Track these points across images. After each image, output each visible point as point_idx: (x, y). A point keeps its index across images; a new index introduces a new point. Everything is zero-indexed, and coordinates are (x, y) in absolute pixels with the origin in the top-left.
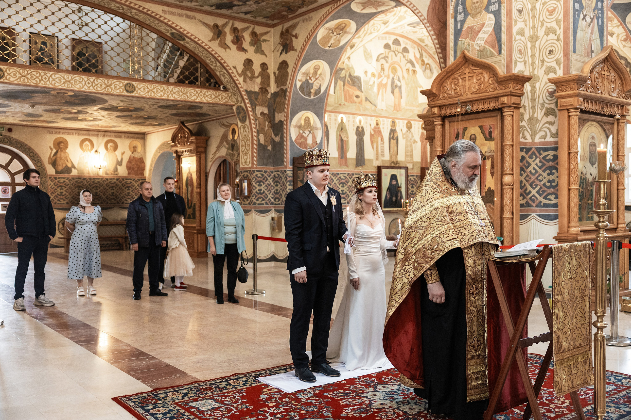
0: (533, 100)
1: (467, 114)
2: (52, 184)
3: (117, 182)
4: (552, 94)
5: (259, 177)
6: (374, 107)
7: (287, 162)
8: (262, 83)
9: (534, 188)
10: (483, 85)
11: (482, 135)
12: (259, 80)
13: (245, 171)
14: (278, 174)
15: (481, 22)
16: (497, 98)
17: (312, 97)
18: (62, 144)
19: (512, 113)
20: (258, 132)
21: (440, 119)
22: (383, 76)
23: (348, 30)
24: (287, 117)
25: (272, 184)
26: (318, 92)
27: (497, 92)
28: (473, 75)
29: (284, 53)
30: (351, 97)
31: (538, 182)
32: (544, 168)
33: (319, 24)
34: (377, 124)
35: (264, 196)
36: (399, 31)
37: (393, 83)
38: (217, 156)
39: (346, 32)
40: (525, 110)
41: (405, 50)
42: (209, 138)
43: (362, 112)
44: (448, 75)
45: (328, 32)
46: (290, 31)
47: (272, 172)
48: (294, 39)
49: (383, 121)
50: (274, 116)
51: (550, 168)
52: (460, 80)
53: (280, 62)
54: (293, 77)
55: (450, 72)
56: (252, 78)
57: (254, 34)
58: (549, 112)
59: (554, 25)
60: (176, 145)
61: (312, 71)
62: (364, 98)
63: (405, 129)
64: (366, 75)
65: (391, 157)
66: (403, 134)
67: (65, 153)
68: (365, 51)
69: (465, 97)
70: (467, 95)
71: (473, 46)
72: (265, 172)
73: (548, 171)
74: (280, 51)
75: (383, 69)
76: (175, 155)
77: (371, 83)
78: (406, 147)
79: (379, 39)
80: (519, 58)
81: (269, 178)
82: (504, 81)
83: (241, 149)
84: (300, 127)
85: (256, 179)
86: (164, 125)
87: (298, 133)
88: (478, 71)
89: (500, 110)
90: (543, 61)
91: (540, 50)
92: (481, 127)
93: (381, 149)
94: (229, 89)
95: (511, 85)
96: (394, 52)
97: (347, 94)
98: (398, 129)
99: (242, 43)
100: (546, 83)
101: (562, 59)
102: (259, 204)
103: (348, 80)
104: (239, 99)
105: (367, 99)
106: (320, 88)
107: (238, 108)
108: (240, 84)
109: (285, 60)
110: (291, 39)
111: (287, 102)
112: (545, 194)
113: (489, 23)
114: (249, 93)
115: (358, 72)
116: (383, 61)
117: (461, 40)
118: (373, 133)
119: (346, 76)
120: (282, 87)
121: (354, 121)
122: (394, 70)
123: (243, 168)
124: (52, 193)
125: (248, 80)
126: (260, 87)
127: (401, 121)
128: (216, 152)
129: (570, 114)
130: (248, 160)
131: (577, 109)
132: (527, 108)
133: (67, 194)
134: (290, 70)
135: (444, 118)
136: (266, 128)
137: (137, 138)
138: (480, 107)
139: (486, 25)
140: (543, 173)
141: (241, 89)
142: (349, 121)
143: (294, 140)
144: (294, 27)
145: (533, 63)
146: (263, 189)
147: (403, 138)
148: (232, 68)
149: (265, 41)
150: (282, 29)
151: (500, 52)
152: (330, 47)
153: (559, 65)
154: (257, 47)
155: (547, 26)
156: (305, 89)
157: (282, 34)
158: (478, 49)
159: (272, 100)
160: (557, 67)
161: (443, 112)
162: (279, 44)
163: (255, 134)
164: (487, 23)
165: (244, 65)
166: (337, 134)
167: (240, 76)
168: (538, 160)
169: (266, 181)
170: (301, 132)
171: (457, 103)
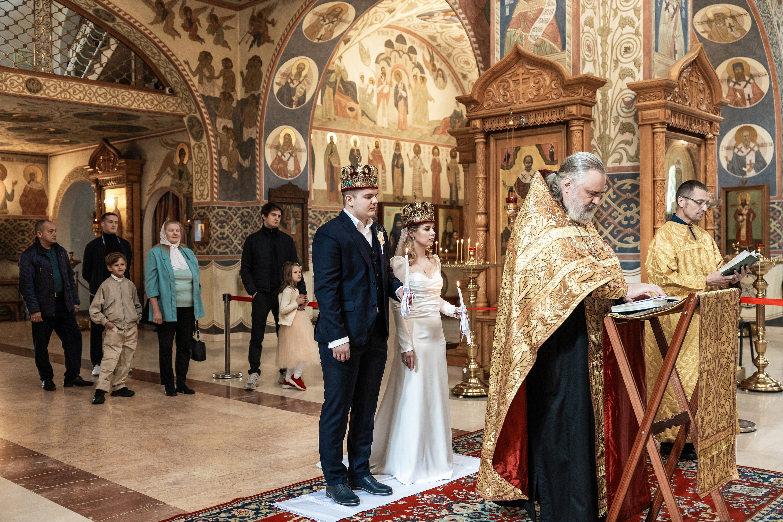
0: (604, 112)
1: (520, 128)
3: (6, 224)
4: (629, 104)
5: (221, 216)
6: (373, 124)
7: (260, 195)
8: (225, 86)
10: (542, 90)
11: (540, 156)
12: (220, 82)
13: (200, 208)
14: (248, 212)
15: (537, 7)
16: (562, 107)
17: (294, 107)
19: (581, 128)
20: (220, 154)
21: (482, 136)
22: (385, 83)
23: (344, 17)
24: (260, 133)
25: (239, 225)
26: (302, 100)
27: (562, 99)
28: (528, 76)
29: (255, 46)
30: (343, 109)
31: (611, 220)
32: (619, 201)
33: (307, 7)
34: (377, 147)
35: (229, 242)
36: (404, 25)
37: (396, 92)
38: (158, 186)
39: (341, 20)
40: (595, 125)
41: (412, 50)
42: (145, 161)
43: (357, 130)
44: (495, 76)
45: (318, 19)
46: (264, 16)
47: (239, 209)
48: (270, 26)
49: (385, 142)
50: (242, 132)
51: (628, 201)
52: (512, 84)
53: (251, 57)
54: (269, 79)
55: (497, 72)
56: (211, 78)
57: (213, 18)
58: (625, 128)
59: (631, 14)
60: (95, 172)
61: (294, 72)
62: (360, 112)
63: (412, 155)
64: (363, 81)
65: (394, 191)
66: (410, 161)
68: (361, 49)
69: (518, 106)
70: (521, 103)
71: (526, 39)
72: (230, 209)
73: (625, 206)
74: (250, 43)
75: (384, 74)
76: (94, 186)
77: (369, 91)
78: (414, 177)
79: (379, 34)
80: (588, 56)
81: (235, 218)
82: (573, 84)
83: (195, 177)
84: (277, 147)
85: (217, 219)
86: (78, 142)
87: (275, 156)
88: (536, 71)
89: (566, 124)
90: (617, 61)
91: (613, 47)
92: (539, 147)
93: (383, 180)
94: (179, 93)
95: (582, 91)
96: (398, 52)
97: (338, 106)
98: (403, 153)
99: (196, 30)
100: (621, 90)
101: (642, 59)
102: (221, 253)
103: (339, 87)
104: (193, 107)
105: (363, 113)
106: (304, 95)
107: (191, 120)
108: (194, 86)
109: (258, 55)
110: (266, 26)
111: (260, 113)
112: (621, 235)
113: (548, 8)
114: (206, 99)
115: (352, 77)
116: (384, 64)
117: (511, 31)
118: (371, 158)
119: (336, 80)
120: (253, 92)
121: (347, 142)
122: (398, 76)
123: (198, 203)
125: (205, 81)
126: (222, 91)
127: (407, 143)
128: (155, 181)
129: (655, 130)
130: (206, 192)
131: (663, 123)
132: (597, 123)
134: (264, 69)
135: (488, 134)
136: (231, 148)
137: (36, 162)
138: (539, 120)
139: (544, 11)
140: (617, 208)
141: (196, 94)
142: (340, 141)
143: (269, 164)
144: (270, 10)
145: (604, 64)
146: (227, 233)
147: (410, 166)
148: (183, 64)
149: (228, 28)
150: (253, 12)
151: (564, 48)
152: (319, 39)
153: (638, 67)
154: (218, 36)
155: (621, 16)
156: (285, 96)
157: (253, 20)
158: (534, 42)
159: (239, 110)
160: (635, 70)
161: (487, 126)
162: (248, 32)
163: (215, 156)
164: (545, 8)
165: (200, 59)
166: (325, 159)
167: (194, 75)
168: (611, 191)
169: (231, 221)
170: (280, 154)
171: (508, 114)
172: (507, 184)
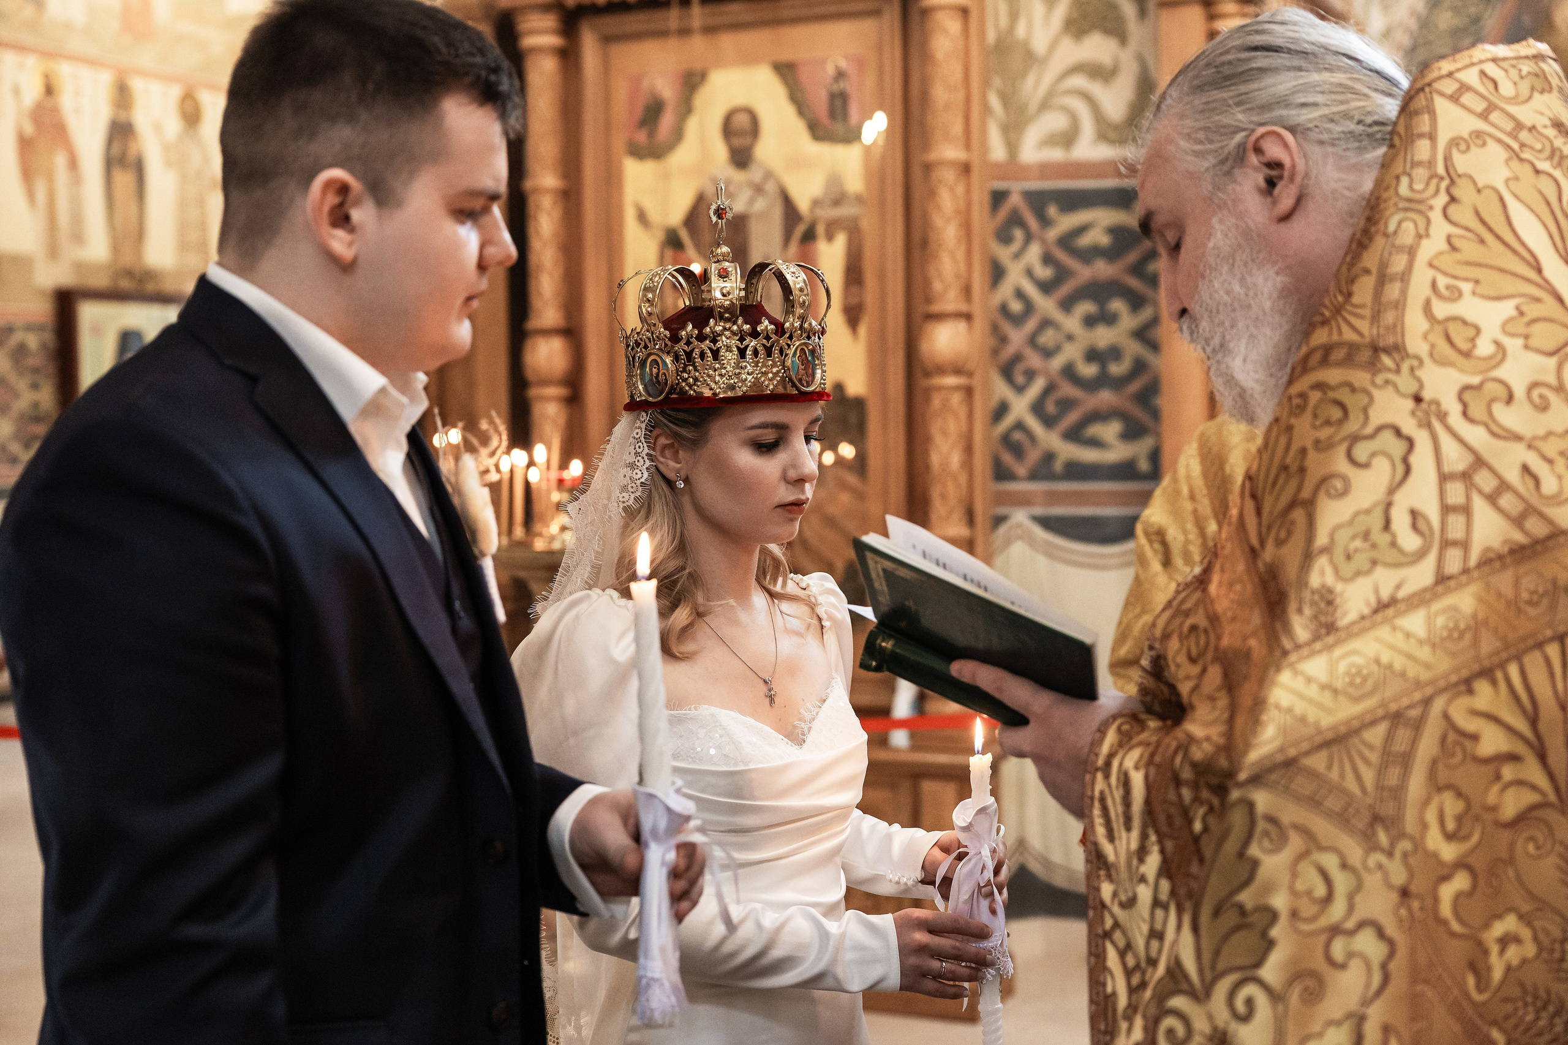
9: (1020, 389)
11: (790, 108)
21: (551, 22)
31: (1034, 360)
32: (1065, 290)
34: (49, 92)
49: (77, 77)
51: (1098, 291)
58: (1087, 17)
92: (786, 71)
93: (72, 212)
112: (1072, 417)
127: (156, 87)
129: (1219, 25)
135: (572, 17)
140: (1058, 315)
147: (168, 165)
168: (1036, 251)
172: (654, 215)
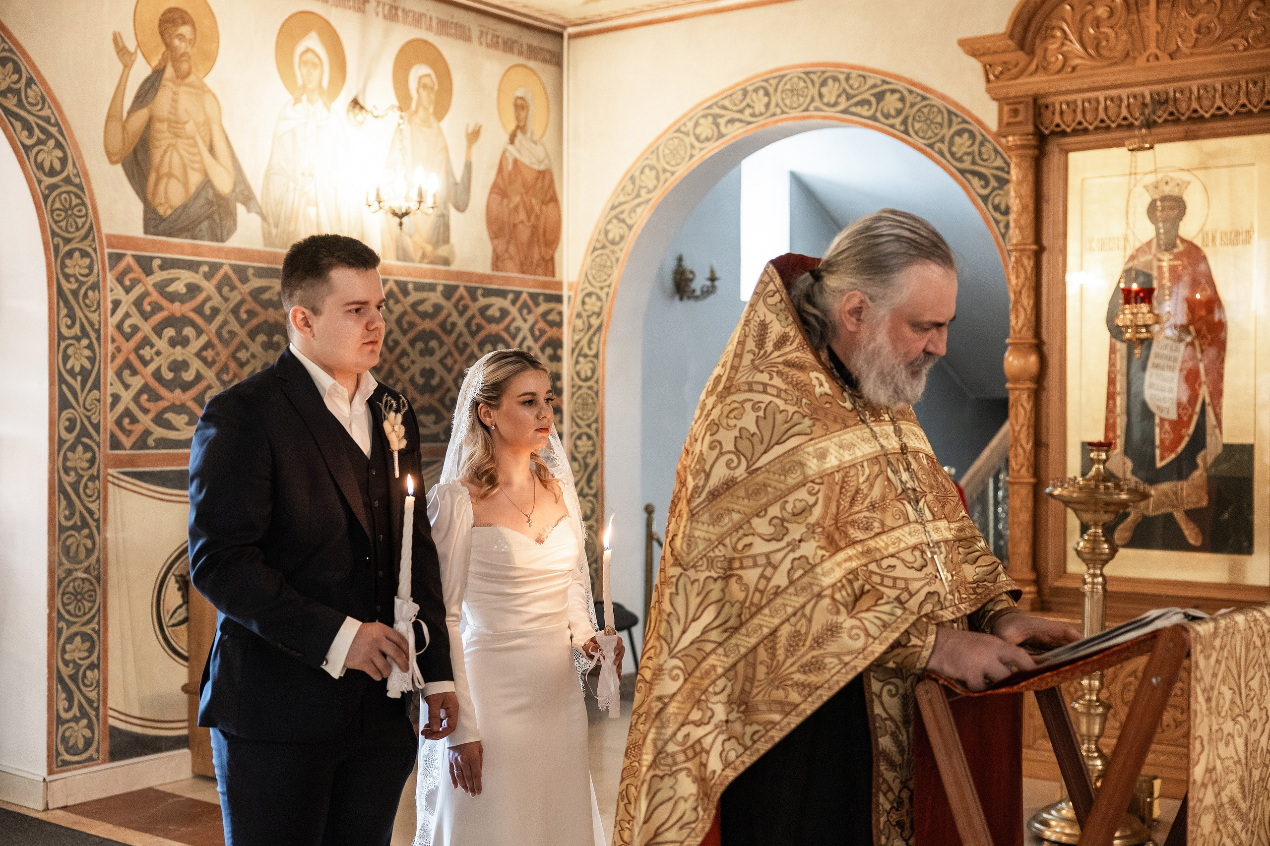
2: (127, 300)
18: (185, 30)
67: (203, 90)
124: (128, 364)
133: (210, 375)
